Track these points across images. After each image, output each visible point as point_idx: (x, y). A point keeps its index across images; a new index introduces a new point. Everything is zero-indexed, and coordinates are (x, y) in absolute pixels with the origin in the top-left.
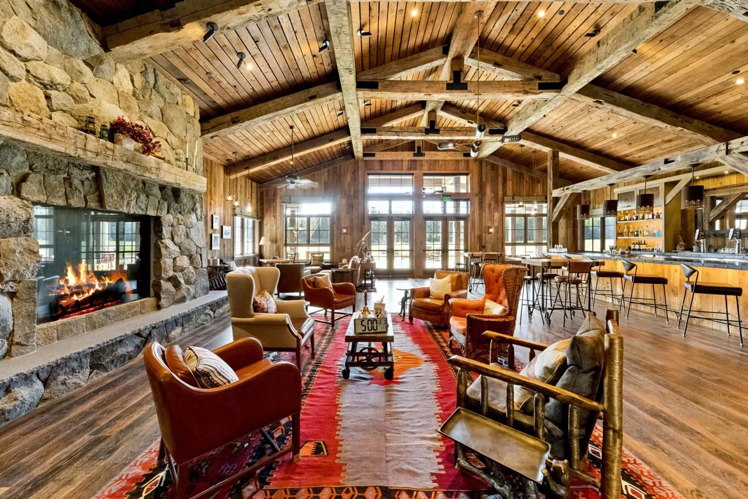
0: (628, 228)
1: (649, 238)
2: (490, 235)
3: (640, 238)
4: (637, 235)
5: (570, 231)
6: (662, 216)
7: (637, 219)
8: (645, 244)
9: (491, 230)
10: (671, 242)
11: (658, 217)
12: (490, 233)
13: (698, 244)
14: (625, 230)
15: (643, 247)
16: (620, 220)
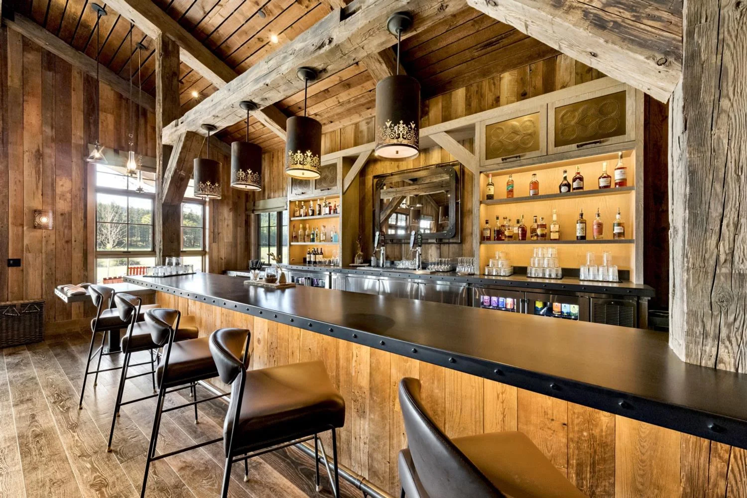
0: (304, 229)
1: (327, 244)
2: (38, 233)
3: (317, 244)
4: (313, 240)
5: (241, 231)
6: (340, 210)
7: (313, 215)
8: (322, 253)
9: (44, 220)
10: (349, 252)
11: (335, 211)
12: (36, 227)
13: (377, 254)
14: (300, 232)
15: (319, 258)
16: (294, 216)
